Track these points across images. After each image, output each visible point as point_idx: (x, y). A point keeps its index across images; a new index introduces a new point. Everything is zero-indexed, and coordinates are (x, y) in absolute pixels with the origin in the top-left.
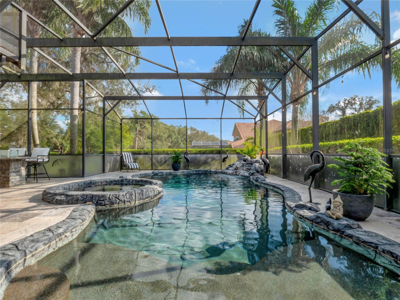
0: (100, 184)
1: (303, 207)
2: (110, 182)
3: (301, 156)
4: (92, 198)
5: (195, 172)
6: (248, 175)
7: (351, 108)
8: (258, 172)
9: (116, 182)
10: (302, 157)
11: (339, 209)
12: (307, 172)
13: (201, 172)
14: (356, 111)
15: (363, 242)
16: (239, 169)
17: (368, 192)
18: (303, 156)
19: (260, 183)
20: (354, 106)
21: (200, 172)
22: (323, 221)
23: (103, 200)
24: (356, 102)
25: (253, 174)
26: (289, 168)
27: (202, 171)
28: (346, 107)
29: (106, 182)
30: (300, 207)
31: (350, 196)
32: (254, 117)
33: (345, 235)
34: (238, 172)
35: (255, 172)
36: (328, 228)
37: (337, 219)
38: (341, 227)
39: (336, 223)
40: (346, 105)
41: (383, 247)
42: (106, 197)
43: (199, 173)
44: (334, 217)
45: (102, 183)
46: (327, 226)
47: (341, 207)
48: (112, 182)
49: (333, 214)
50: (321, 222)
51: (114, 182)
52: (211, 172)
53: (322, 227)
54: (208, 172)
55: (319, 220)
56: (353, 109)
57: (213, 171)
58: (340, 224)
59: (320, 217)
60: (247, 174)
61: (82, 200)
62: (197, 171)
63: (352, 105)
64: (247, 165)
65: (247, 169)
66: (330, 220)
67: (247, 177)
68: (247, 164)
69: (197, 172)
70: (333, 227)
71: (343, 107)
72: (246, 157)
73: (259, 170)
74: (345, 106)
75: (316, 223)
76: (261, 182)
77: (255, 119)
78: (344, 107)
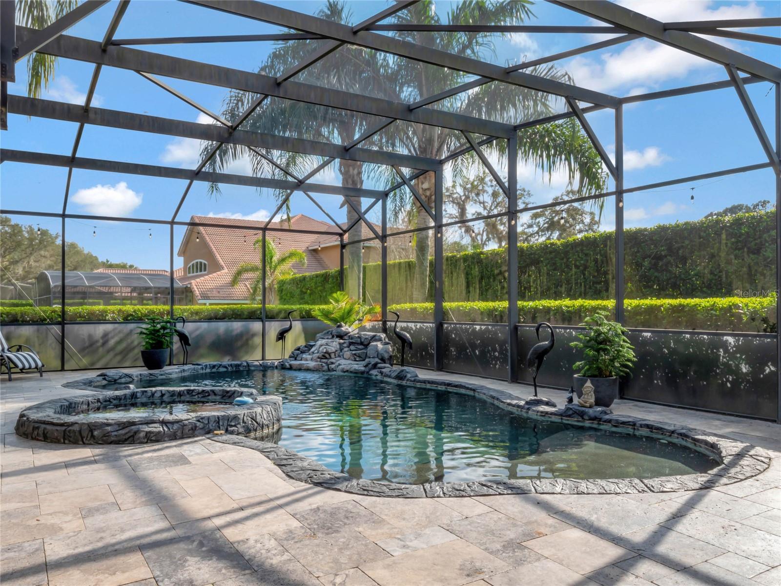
0: (85, 407)
1: (538, 403)
2: (106, 401)
3: (478, 327)
4: (218, 422)
5: (208, 370)
6: (363, 369)
7: (475, 200)
8: (383, 360)
9: (120, 399)
10: (481, 328)
11: (591, 396)
12: (532, 354)
13: (225, 370)
14: (485, 208)
15: (621, 423)
16: (333, 356)
17: (613, 373)
18: (483, 327)
19: (411, 381)
20: (481, 198)
21: (222, 370)
22: (576, 412)
23: (235, 426)
24: (486, 188)
25: (375, 366)
26: (448, 350)
27: (225, 367)
28: (467, 197)
29: (98, 401)
30: (534, 403)
31: (597, 380)
32: (342, 232)
33: (603, 422)
34: (332, 363)
35: (379, 361)
36: (583, 418)
37: (591, 407)
38: (597, 414)
39: (591, 411)
40: (467, 193)
41: (640, 422)
42: (239, 418)
43: (218, 372)
44: (588, 405)
45: (88, 405)
46: (582, 417)
47: (592, 393)
48: (109, 401)
49: (586, 403)
50: (573, 414)
51: (114, 402)
52: (252, 368)
53: (576, 419)
54: (241, 369)
55: (570, 412)
56: (480, 203)
57: (255, 366)
58: (595, 411)
59: (571, 409)
60: (359, 366)
61: (201, 429)
62: (214, 366)
63: (478, 195)
64: (352, 347)
65: (355, 354)
66: (584, 409)
67: (363, 373)
68: (351, 344)
69: (214, 370)
70: (589, 416)
71: (461, 196)
72: (343, 329)
73: (386, 356)
74: (465, 195)
75: (567, 416)
76: (413, 379)
77: (341, 235)
78: (463, 198)
